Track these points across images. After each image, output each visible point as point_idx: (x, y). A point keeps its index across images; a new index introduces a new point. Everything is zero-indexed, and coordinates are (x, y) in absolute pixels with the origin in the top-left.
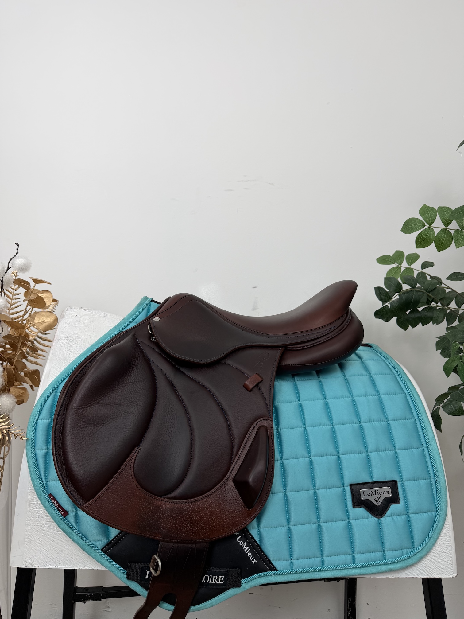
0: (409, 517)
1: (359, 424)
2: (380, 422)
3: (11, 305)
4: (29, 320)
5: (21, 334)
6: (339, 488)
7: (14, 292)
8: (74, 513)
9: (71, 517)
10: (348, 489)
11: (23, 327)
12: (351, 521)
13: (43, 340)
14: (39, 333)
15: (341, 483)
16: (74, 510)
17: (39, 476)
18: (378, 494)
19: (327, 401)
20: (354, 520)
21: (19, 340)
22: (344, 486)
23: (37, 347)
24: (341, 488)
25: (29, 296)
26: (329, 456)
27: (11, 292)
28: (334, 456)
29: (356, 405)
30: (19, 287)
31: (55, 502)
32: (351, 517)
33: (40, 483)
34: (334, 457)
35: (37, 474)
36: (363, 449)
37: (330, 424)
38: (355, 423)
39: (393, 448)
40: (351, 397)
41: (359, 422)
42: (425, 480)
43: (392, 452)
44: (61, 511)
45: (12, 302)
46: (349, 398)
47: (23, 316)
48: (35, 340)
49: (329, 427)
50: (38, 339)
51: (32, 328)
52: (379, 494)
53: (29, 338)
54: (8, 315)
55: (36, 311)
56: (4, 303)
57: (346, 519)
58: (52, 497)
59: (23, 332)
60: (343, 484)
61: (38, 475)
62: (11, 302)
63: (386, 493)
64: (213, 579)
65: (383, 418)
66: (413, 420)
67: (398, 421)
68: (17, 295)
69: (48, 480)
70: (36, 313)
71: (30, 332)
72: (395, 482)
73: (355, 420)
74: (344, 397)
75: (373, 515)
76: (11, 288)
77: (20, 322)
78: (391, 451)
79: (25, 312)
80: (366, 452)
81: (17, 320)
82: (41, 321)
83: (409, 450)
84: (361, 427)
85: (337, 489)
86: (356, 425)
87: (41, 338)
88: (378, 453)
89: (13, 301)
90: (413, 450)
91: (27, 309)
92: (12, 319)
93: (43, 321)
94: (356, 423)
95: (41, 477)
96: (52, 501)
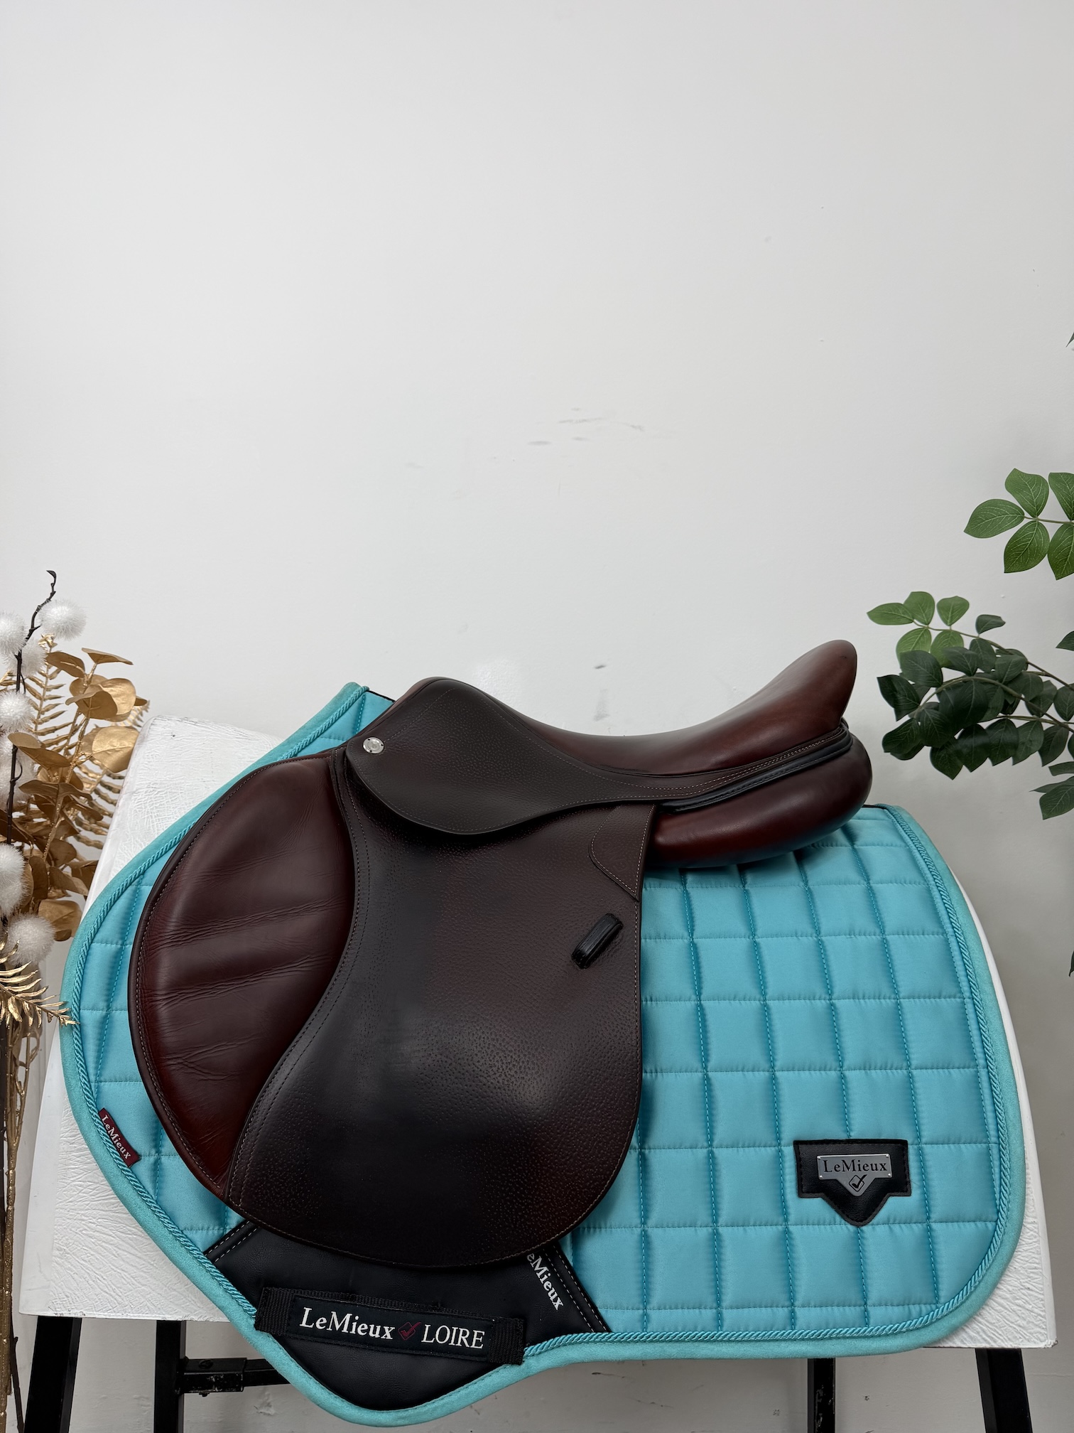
0: (929, 1230)
1: (828, 1002)
2: (877, 1000)
3: (41, 712)
4: (79, 746)
5: (63, 779)
6: (768, 1148)
7: (47, 682)
8: (152, 1159)
9: (143, 1168)
10: (789, 1151)
11: (66, 763)
12: (792, 1228)
13: (114, 792)
14: (105, 776)
15: (774, 1136)
16: (153, 1151)
17: (82, 1067)
18: (860, 1170)
19: (757, 940)
20: (799, 1227)
21: (58, 792)
22: (779, 1144)
23: (100, 809)
24: (773, 1149)
25: (81, 692)
26: (751, 1073)
27: (40, 682)
28: (762, 1073)
29: (825, 955)
30: (58, 672)
31: (113, 1130)
32: (792, 1218)
33: (84, 1083)
34: (763, 1076)
35: (78, 1062)
36: (831, 1060)
37: (758, 996)
38: (817, 997)
39: (905, 1064)
40: (815, 935)
41: (828, 997)
42: (974, 1145)
43: (901, 1074)
44: (123, 1152)
45: (44, 706)
46: (810, 938)
47: (67, 738)
48: (97, 792)
49: (756, 1004)
50: (103, 790)
51: (88, 764)
52: (862, 1169)
53: (82, 787)
54: (34, 736)
55: (97, 727)
56: (23, 709)
57: (780, 1223)
58: (106, 1117)
59: (67, 774)
60: (779, 1139)
61: (81, 1064)
62: (41, 705)
63: (879, 1167)
64: (459, 1337)
65: (886, 991)
66: (958, 1000)
67: (922, 1000)
68: (54, 690)
69: (102, 1079)
70: (98, 729)
71: (85, 773)
72: (904, 1144)
73: (819, 990)
74: (799, 934)
75: (845, 1217)
76: (41, 673)
77: (62, 753)
78: (899, 1071)
79: (71, 730)
80: (838, 1069)
81: (55, 746)
82: (107, 747)
83: (941, 1071)
84: (832, 1008)
85: (763, 1149)
86: (821, 1004)
87: (110, 788)
88: (866, 1073)
89: (45, 704)
90: (951, 1071)
91: (78, 722)
92: (43, 745)
93: (112, 748)
94: (820, 999)
95: (86, 1070)
96: (107, 1125)
